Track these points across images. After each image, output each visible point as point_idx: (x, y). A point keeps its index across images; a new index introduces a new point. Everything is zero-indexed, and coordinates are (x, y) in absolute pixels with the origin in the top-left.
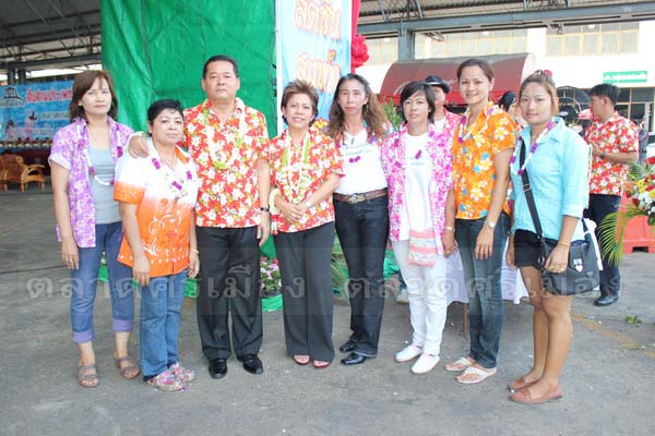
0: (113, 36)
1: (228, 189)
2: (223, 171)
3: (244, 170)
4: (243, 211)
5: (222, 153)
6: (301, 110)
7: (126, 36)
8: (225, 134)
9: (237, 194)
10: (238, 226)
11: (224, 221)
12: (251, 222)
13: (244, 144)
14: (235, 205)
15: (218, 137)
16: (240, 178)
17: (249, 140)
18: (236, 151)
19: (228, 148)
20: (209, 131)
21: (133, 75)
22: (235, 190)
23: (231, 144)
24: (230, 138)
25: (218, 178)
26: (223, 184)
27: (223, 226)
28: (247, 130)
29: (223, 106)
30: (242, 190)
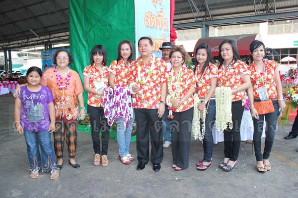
0: (74, 31)
1: (145, 92)
2: (143, 85)
3: (152, 84)
4: (151, 102)
5: (143, 77)
6: (177, 59)
7: (79, 31)
8: (145, 69)
9: (148, 94)
10: (149, 108)
11: (143, 106)
12: (156, 106)
13: (152, 74)
14: (148, 99)
15: (143, 71)
16: (150, 88)
17: (155, 72)
18: (149, 76)
19: (146, 75)
20: (139, 69)
21: (81, 47)
22: (147, 93)
23: (148, 73)
24: (147, 71)
25: (141, 87)
26: (142, 90)
27: (142, 108)
28: (154, 68)
29: (146, 58)
30: (151, 93)
